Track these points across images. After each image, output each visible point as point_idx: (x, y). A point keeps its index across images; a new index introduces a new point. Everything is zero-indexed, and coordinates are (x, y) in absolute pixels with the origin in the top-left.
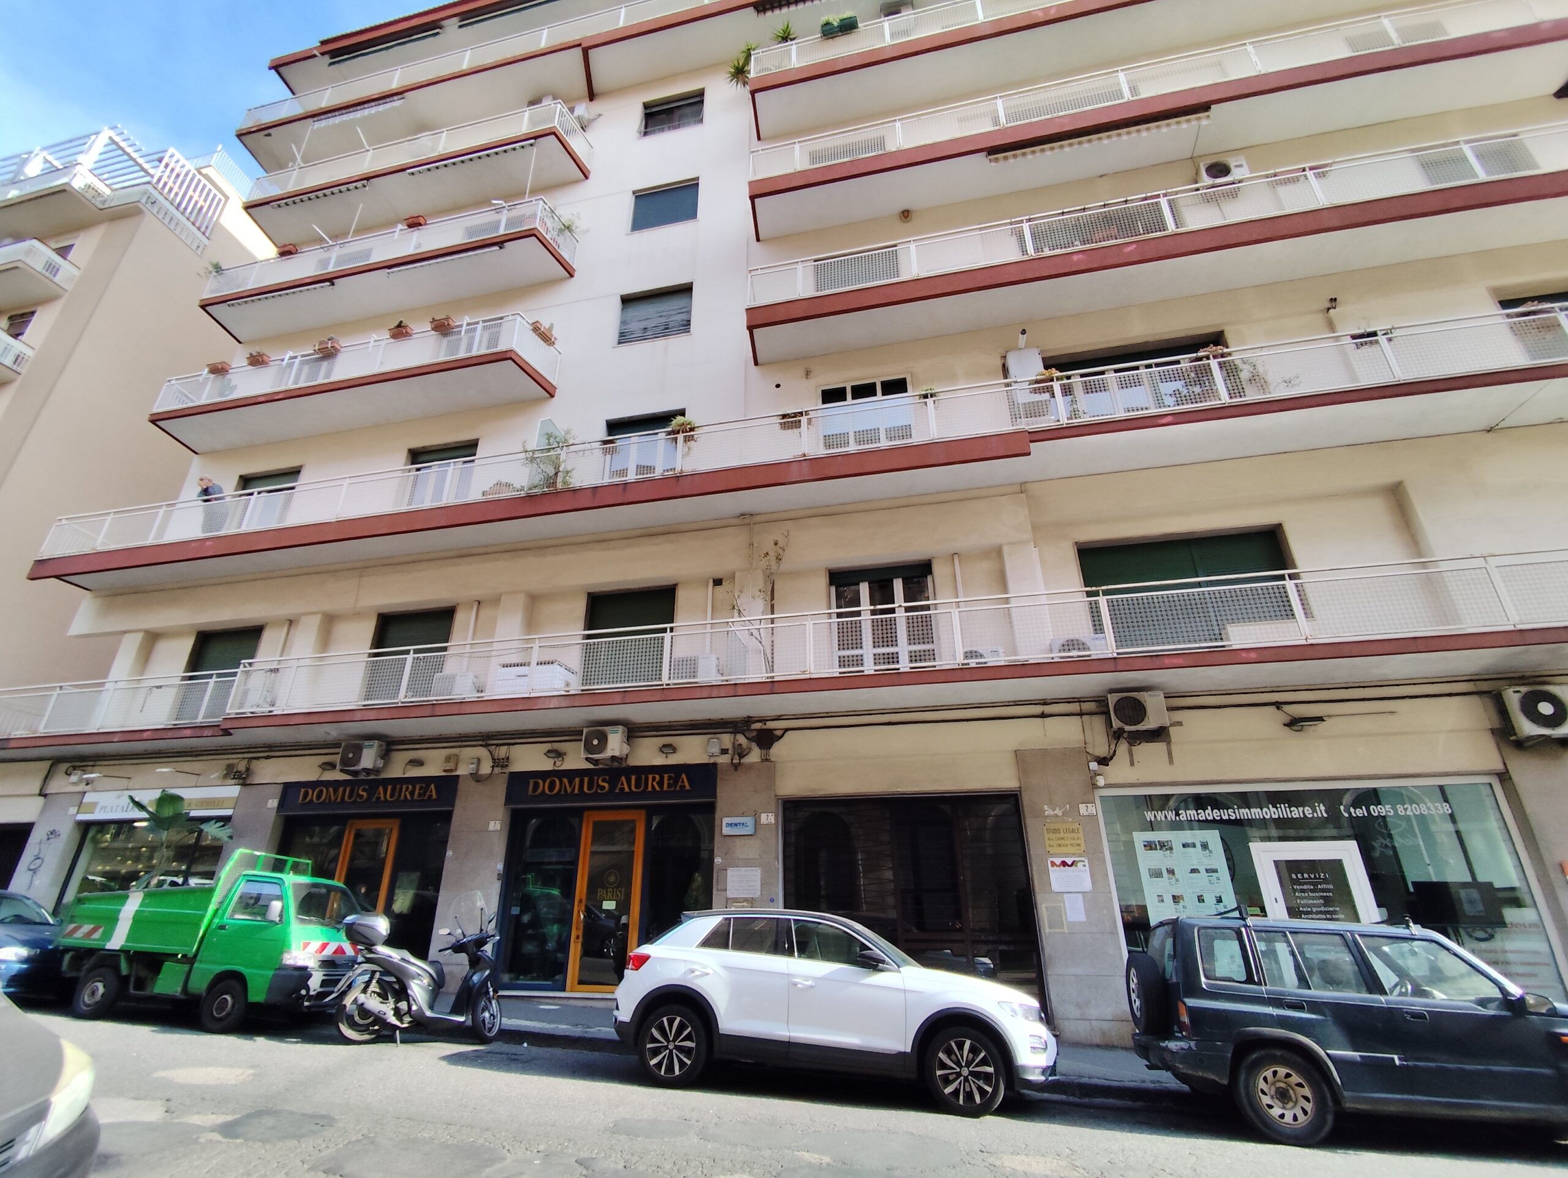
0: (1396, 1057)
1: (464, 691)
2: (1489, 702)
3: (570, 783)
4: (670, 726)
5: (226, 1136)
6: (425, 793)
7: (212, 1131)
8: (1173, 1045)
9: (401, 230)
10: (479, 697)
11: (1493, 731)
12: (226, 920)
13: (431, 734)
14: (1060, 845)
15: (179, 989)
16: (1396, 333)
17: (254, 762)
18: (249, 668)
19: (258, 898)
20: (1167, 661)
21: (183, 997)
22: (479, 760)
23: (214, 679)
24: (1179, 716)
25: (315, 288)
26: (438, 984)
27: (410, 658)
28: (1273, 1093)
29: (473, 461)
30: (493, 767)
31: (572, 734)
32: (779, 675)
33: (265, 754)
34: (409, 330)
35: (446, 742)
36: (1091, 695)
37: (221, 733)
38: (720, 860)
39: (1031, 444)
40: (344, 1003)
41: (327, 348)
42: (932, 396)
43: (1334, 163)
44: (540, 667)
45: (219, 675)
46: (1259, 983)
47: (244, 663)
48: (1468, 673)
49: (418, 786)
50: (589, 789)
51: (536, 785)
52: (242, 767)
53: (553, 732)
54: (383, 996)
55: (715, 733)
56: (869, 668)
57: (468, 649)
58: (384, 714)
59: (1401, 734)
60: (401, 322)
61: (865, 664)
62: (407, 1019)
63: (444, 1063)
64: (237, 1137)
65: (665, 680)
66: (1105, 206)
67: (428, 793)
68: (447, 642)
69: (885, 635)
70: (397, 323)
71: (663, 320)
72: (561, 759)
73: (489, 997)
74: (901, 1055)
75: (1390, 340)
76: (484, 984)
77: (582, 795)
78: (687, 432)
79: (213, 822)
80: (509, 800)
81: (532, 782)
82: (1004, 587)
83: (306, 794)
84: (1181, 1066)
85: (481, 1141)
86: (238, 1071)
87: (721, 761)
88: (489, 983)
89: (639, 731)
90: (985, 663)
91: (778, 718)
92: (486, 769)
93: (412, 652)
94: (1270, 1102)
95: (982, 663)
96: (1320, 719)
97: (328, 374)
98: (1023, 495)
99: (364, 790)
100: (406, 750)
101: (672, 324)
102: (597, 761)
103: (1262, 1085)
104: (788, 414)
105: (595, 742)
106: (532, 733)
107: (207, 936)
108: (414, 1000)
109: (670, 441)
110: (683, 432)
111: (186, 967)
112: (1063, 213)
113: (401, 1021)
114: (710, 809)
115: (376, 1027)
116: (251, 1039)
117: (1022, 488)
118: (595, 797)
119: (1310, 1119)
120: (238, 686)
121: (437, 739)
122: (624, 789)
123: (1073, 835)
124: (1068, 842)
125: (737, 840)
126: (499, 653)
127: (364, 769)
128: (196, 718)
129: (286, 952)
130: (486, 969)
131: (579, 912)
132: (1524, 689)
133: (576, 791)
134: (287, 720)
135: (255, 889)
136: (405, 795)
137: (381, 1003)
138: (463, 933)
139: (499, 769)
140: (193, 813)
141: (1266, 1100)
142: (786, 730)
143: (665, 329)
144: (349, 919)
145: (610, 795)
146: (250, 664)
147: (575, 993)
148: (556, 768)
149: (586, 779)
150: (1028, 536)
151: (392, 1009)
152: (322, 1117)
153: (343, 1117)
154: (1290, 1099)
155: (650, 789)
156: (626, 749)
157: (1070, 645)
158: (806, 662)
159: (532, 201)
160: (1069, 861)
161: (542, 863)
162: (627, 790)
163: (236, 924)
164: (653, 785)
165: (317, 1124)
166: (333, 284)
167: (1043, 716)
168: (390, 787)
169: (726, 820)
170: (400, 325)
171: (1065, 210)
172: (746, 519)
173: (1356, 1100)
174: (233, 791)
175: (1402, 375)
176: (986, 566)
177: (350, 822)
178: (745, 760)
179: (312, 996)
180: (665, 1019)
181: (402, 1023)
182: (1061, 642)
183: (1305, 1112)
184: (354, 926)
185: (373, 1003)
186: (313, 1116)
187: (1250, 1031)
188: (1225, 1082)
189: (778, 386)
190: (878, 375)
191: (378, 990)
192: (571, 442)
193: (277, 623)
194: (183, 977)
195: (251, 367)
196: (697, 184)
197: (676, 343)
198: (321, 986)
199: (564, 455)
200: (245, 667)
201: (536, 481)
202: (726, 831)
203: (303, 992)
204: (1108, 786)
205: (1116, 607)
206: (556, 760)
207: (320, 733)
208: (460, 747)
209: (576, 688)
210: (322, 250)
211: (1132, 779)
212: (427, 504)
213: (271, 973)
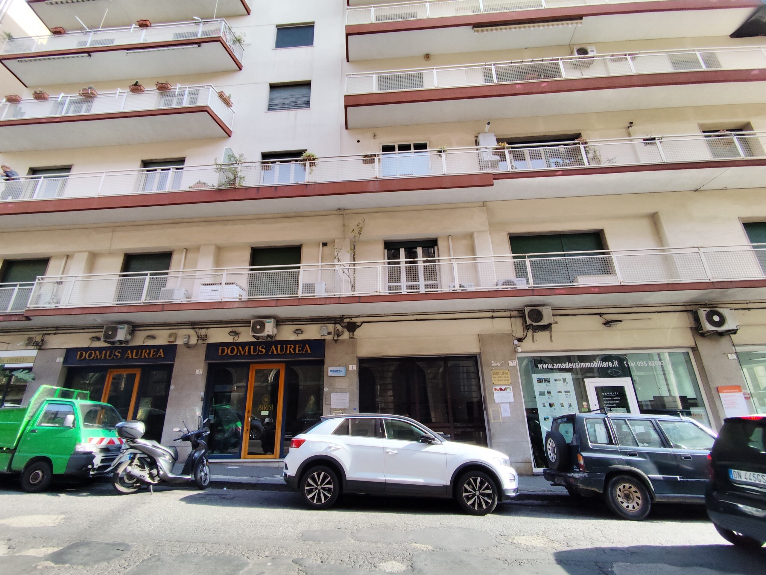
0: (678, 477)
1: (178, 298)
2: (691, 316)
3: (243, 349)
4: (300, 319)
5: (56, 562)
6: (157, 354)
7: (46, 560)
8: (576, 475)
9: (135, 28)
10: (188, 301)
11: (691, 328)
12: (35, 427)
13: (160, 322)
14: (499, 380)
15: (6, 468)
16: (663, 140)
17: (47, 336)
18: (41, 281)
19: (56, 414)
20: (557, 292)
21: (9, 472)
22: (189, 336)
23: (18, 287)
24: (557, 319)
25: (78, 57)
26: (175, 459)
27: (148, 278)
28: (623, 496)
29: (182, 168)
30: (198, 340)
31: (245, 323)
32: (358, 293)
33: (54, 332)
34: (142, 88)
35: (169, 326)
36: (516, 308)
37: (24, 318)
38: (327, 389)
39: (494, 180)
40: (118, 472)
41: (88, 93)
42: (444, 151)
43: (640, 53)
44: (227, 286)
45: (21, 285)
46: (616, 444)
47: (39, 278)
48: (682, 302)
49: (152, 350)
50: (254, 352)
51: (223, 350)
52: (38, 339)
53: (232, 322)
54: (142, 467)
55: (324, 324)
56: (404, 291)
57: (181, 274)
58: (133, 309)
59: (653, 329)
60: (137, 82)
61: (402, 289)
62: (157, 479)
63: (183, 503)
64: (64, 563)
65: (300, 294)
66: (532, 61)
67: (159, 354)
68: (168, 270)
69: (412, 274)
70: (134, 83)
71: (294, 100)
72: (238, 336)
73: (204, 465)
74: (445, 487)
75: (661, 142)
76: (201, 457)
77: (250, 356)
78: (311, 160)
79: (21, 370)
80: (206, 359)
81: (220, 348)
82: (473, 252)
83: (81, 355)
84: (580, 485)
85: (228, 552)
86: (54, 517)
87: (328, 338)
88: (204, 457)
89: (283, 322)
90: (465, 290)
91: (358, 316)
92: (193, 341)
93: (149, 275)
94: (622, 501)
95: (464, 290)
96: (620, 321)
97: (88, 110)
98: (485, 208)
99: (118, 352)
100: (146, 330)
101: (298, 103)
102: (258, 337)
103: (618, 492)
104: (368, 155)
105: (258, 327)
106: (221, 322)
107: (23, 437)
108: (161, 468)
109: (300, 165)
110: (309, 160)
111: (10, 455)
112: (511, 63)
113: (153, 480)
114: (322, 363)
115: (138, 484)
116: (57, 496)
117: (484, 204)
118: (258, 356)
119: (640, 508)
120: (35, 291)
121: (163, 324)
122: (274, 352)
123: (505, 375)
124: (503, 379)
125: (336, 379)
126: (200, 277)
127: (119, 341)
128: (6, 310)
129: (78, 444)
130: (202, 449)
131: (248, 417)
132: (708, 310)
133: (247, 353)
134: (69, 312)
135: (54, 408)
136: (145, 355)
137: (141, 470)
138: (188, 430)
139: (201, 341)
140: (7, 366)
141: (620, 499)
142: (363, 323)
143: (295, 105)
144: (120, 424)
145: (266, 355)
146: (42, 279)
147: (247, 460)
148: (235, 341)
149: (252, 347)
150: (487, 228)
151: (148, 474)
152: (120, 544)
153: (134, 543)
154: (630, 499)
155: (288, 352)
156: (275, 331)
157: (507, 283)
158: (377, 287)
159: (218, 21)
160: (503, 388)
161: (226, 392)
162: (275, 353)
163: (44, 429)
164: (290, 350)
165: (118, 549)
166: (90, 56)
167: (492, 317)
168: (135, 351)
169: (330, 369)
170: (136, 84)
171: (513, 61)
172: (341, 211)
173: (661, 497)
174: (33, 353)
175: (665, 159)
176: (465, 242)
177: (109, 370)
178: (340, 338)
179: (95, 468)
180: (315, 474)
181: (154, 481)
182: (504, 281)
183: (638, 504)
184: (123, 428)
185: (136, 471)
186: (114, 544)
187: (612, 467)
188: (601, 492)
189: (358, 141)
190: (412, 140)
191: (139, 464)
192: (243, 161)
193: (59, 256)
194: (8, 461)
195: (36, 101)
196: (313, 26)
197: (302, 113)
198: (101, 462)
199: (239, 168)
200: (39, 280)
201: (223, 181)
202: (330, 374)
203: (90, 467)
204: (522, 352)
205: (534, 264)
206: (234, 336)
207: (90, 320)
208: (178, 329)
209: (245, 297)
210: (82, 34)
211: (533, 349)
212: (155, 191)
213: (68, 457)
